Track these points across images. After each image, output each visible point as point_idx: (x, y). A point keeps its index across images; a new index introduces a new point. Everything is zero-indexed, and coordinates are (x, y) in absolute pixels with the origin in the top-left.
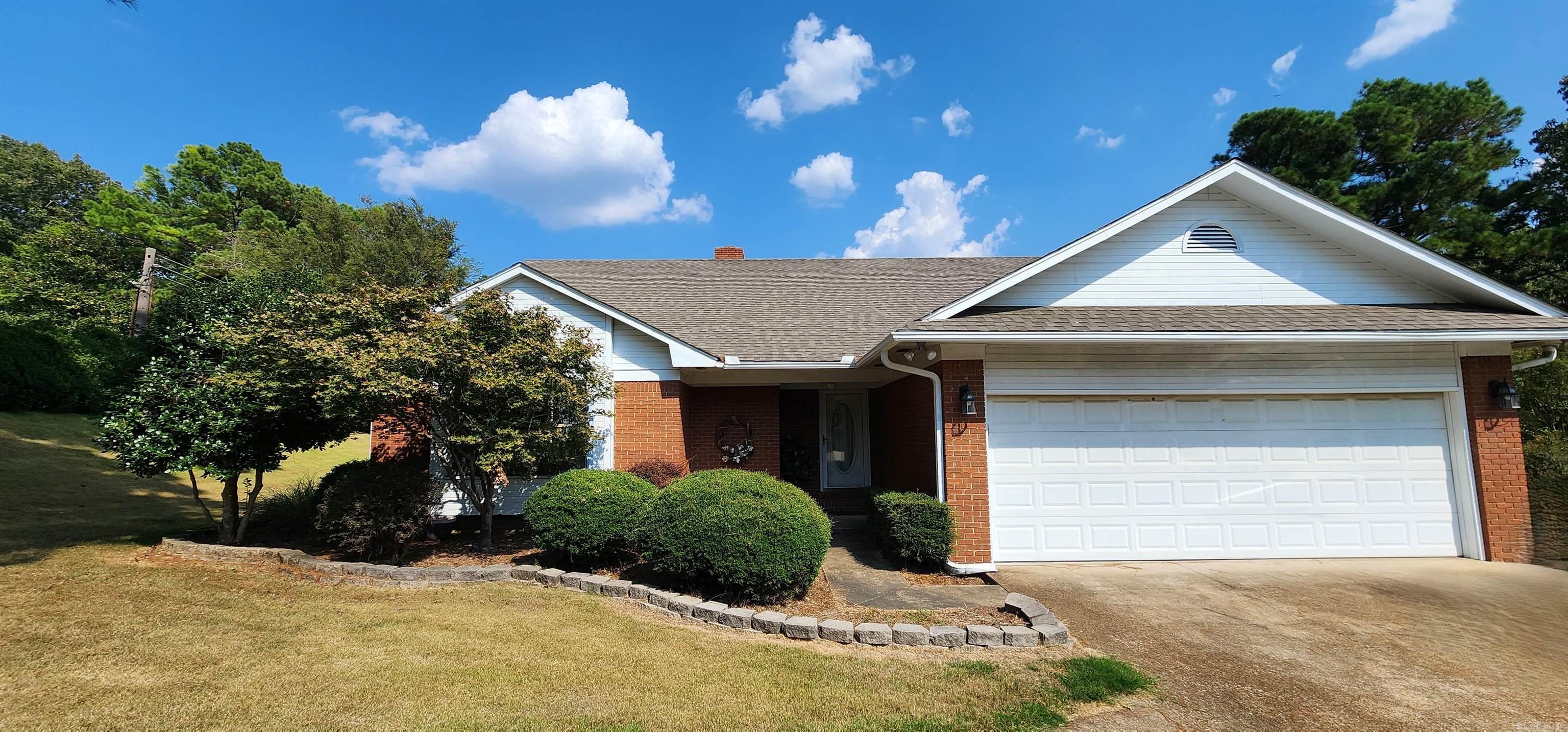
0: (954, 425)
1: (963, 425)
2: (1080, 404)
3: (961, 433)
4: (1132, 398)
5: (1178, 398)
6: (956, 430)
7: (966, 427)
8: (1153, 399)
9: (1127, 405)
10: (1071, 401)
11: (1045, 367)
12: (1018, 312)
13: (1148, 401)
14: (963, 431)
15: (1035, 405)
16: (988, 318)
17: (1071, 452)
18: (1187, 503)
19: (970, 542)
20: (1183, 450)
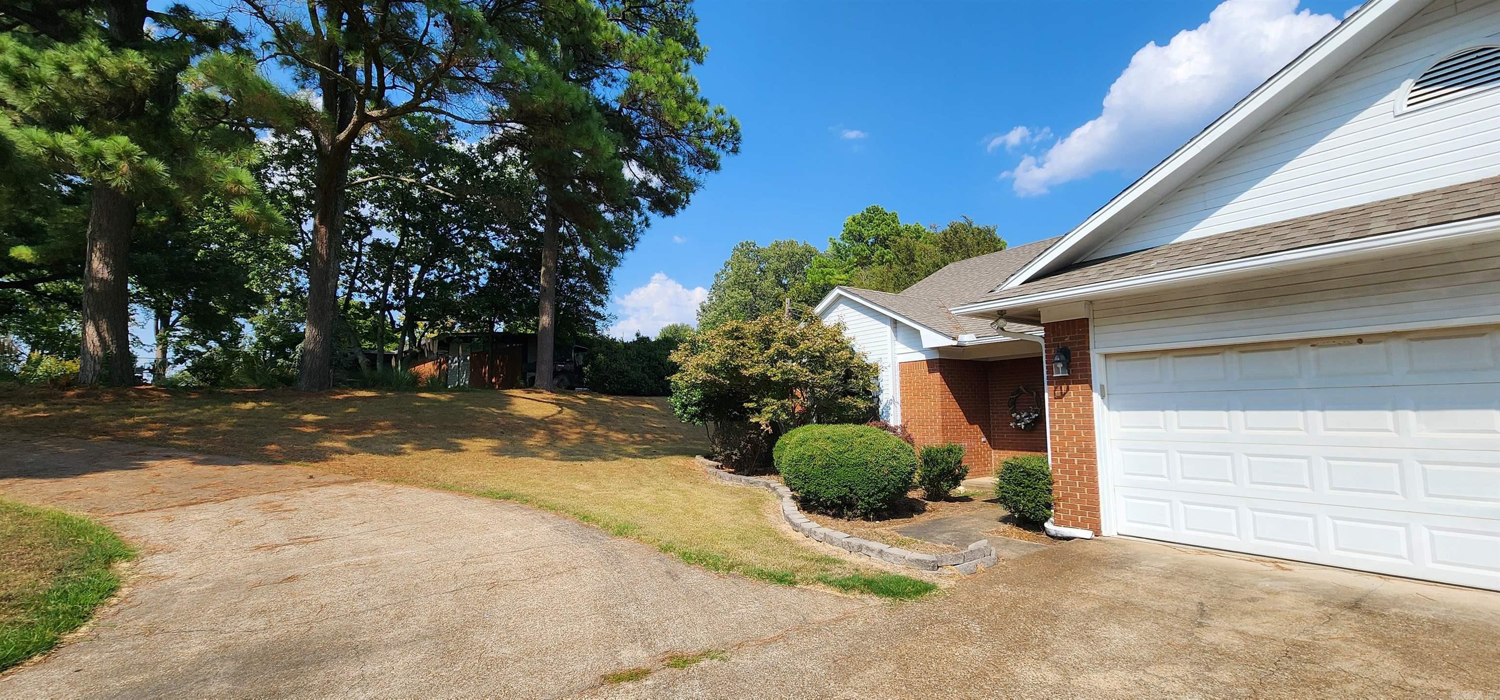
0: (1056, 388)
1: (1064, 388)
2: (1233, 357)
3: (1063, 395)
4: (1320, 342)
5: (1412, 336)
6: (1058, 392)
7: (1068, 389)
8: (1360, 341)
9: (1311, 353)
10: (1218, 354)
11: (1166, 316)
12: (1116, 261)
13: (1351, 344)
14: (1065, 393)
15: (1169, 360)
16: (1076, 274)
17: (1221, 416)
18: (1431, 495)
19: (1075, 507)
20: (1424, 414)
